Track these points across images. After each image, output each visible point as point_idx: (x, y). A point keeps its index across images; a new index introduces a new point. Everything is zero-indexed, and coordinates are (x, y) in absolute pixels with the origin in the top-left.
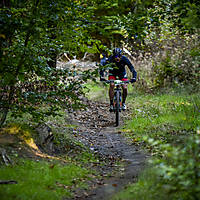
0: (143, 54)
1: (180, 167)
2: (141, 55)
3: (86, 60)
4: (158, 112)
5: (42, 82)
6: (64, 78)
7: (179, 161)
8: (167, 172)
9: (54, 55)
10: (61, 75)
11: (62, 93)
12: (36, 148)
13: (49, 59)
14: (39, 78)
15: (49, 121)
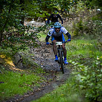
0: (68, 19)
1: (88, 76)
2: (67, 20)
3: (39, 21)
4: (75, 49)
5: (16, 32)
6: (28, 30)
7: (88, 73)
8: (82, 78)
9: (23, 18)
10: (26, 28)
11: (27, 38)
12: (14, 65)
13: (20, 20)
14: (15, 30)
15: (20, 52)
